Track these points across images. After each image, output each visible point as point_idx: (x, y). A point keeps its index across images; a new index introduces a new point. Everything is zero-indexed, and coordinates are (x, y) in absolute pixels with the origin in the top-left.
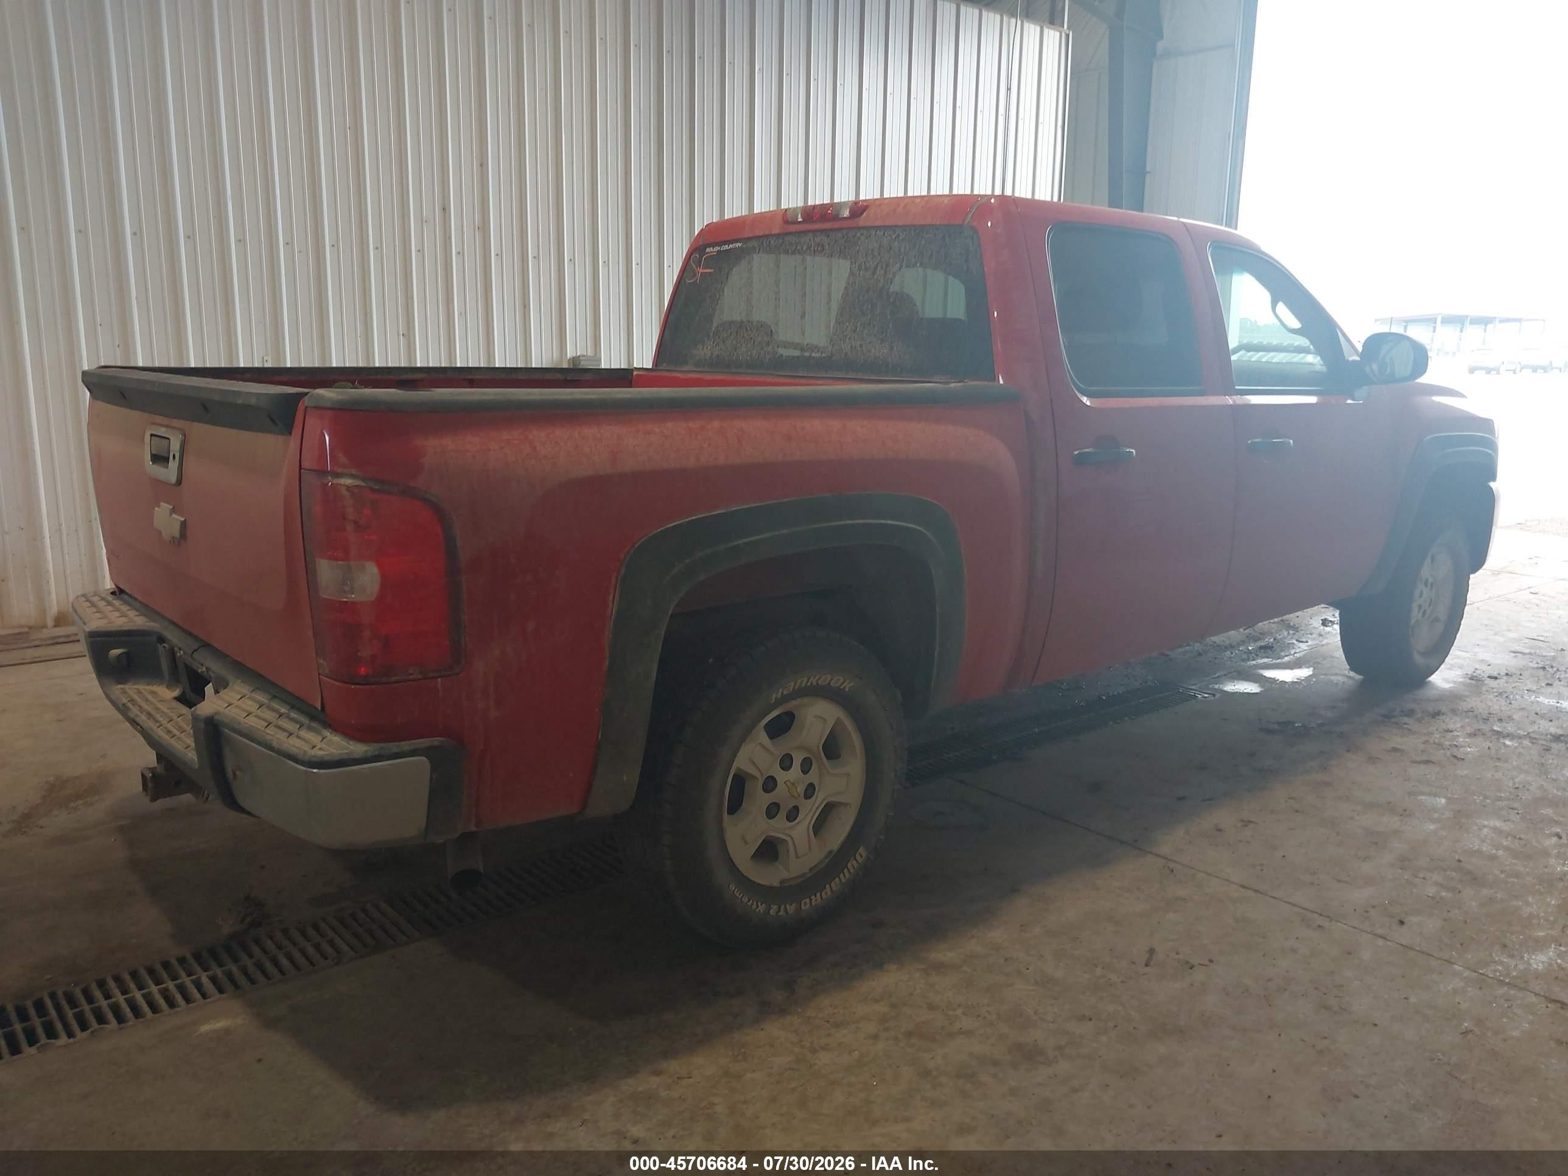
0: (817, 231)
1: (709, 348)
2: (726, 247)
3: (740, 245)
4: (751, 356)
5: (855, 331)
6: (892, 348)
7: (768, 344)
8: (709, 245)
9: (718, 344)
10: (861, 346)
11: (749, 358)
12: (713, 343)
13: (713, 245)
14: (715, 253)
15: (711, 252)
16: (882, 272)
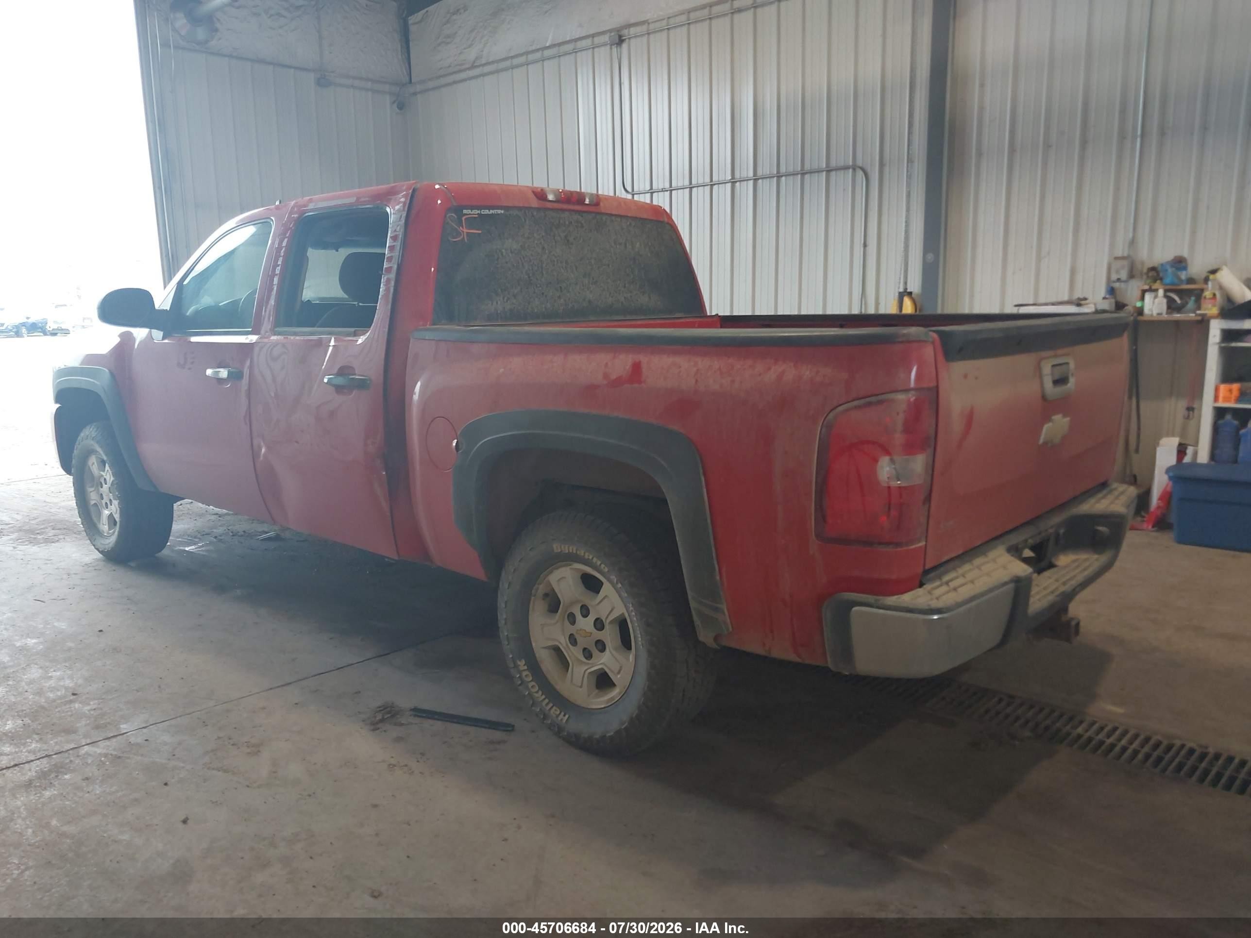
0: (573, 211)
1: (499, 303)
2: (486, 212)
3: (502, 212)
4: (545, 308)
5: (625, 287)
6: (650, 298)
7: (559, 297)
8: (467, 208)
9: (508, 299)
10: (631, 297)
11: (544, 310)
12: (504, 298)
13: (472, 208)
14: (476, 216)
15: (470, 214)
16: (630, 247)
